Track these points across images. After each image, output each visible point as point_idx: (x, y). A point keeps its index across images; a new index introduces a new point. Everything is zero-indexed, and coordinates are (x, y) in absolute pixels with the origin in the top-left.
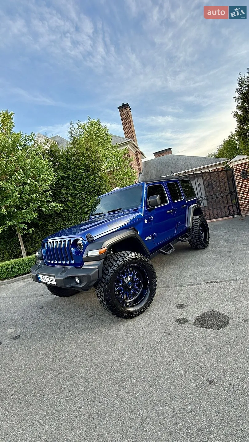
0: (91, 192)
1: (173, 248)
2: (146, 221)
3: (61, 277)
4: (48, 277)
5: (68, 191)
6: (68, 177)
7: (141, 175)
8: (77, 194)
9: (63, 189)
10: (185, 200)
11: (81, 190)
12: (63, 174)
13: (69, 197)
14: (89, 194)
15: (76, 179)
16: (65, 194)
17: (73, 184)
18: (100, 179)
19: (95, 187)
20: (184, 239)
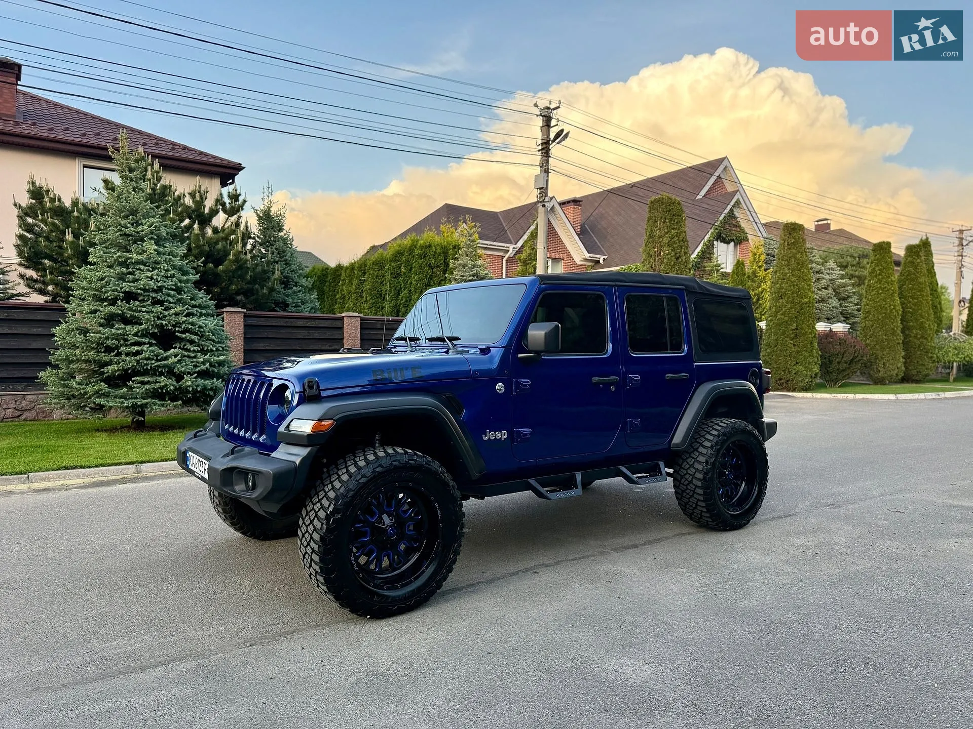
1: (577, 488)
2: (500, 387)
3: (222, 464)
4: (201, 459)
10: (688, 358)
20: (636, 477)
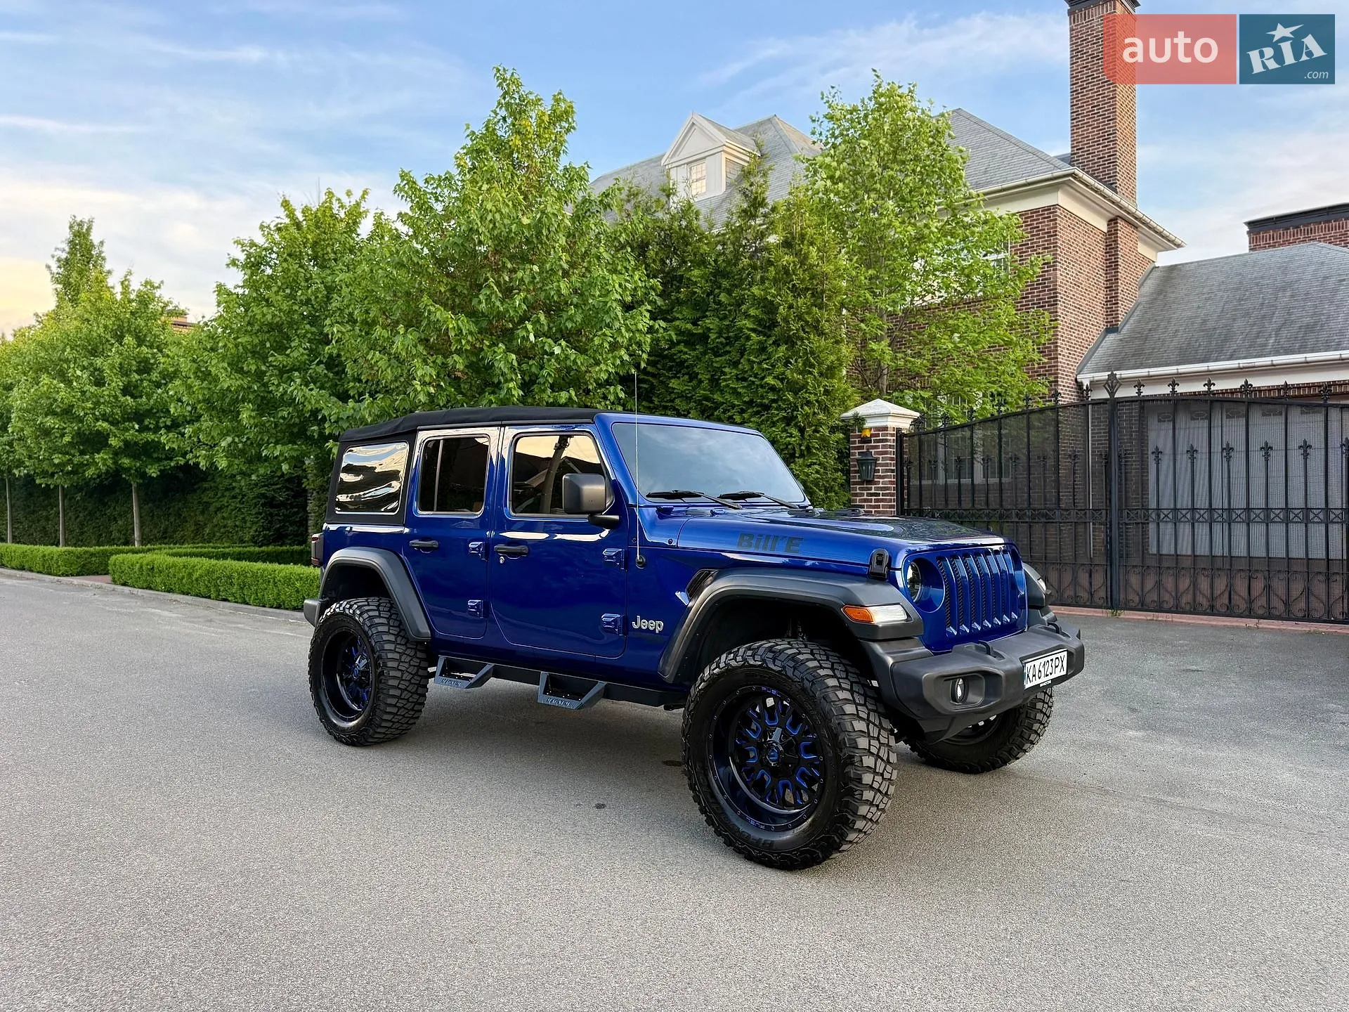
0: (767, 408)
5: (694, 388)
6: (704, 338)
7: (1111, 337)
8: (717, 405)
9: (679, 378)
11: (735, 392)
12: (689, 326)
13: (691, 408)
14: (757, 413)
15: (728, 348)
16: (683, 396)
17: (715, 365)
18: (807, 363)
19: (780, 390)
